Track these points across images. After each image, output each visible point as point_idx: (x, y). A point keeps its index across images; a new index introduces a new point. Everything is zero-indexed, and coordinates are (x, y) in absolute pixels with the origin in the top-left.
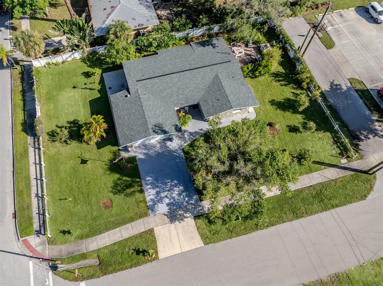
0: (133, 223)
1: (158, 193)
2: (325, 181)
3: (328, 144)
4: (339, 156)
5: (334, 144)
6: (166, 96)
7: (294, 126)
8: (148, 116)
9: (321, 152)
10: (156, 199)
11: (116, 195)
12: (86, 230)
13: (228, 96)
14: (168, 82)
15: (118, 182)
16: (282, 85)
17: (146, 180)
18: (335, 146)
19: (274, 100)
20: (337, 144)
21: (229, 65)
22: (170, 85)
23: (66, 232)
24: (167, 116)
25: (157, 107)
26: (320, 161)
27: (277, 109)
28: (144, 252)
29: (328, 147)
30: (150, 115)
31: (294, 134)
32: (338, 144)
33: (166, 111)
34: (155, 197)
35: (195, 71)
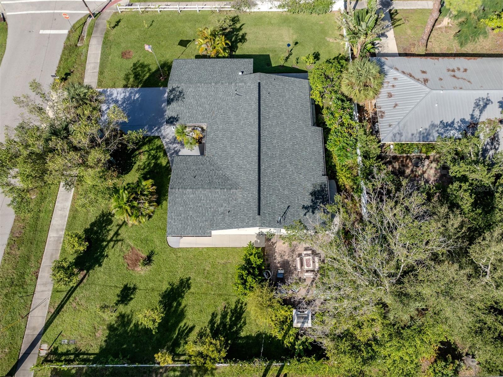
0: (97, 74)
1: (116, 101)
2: (33, 302)
3: (79, 338)
4: (54, 344)
5: (76, 349)
6: (228, 115)
7: (132, 299)
8: (199, 87)
9: (74, 319)
10: (110, 98)
11: (132, 65)
12: (111, 38)
13: (194, 190)
14: (247, 119)
15: (146, 69)
16: (214, 315)
17: (136, 93)
18: (71, 348)
19: (189, 287)
20: (72, 354)
21: (253, 211)
22: (242, 122)
23: (118, 24)
24: (195, 111)
25: (211, 101)
26: (63, 310)
27: (170, 285)
28: (64, 79)
29: (74, 336)
30: (201, 89)
31: (118, 291)
32: (72, 357)
33: (204, 111)
34: (113, 98)
35: (256, 159)
